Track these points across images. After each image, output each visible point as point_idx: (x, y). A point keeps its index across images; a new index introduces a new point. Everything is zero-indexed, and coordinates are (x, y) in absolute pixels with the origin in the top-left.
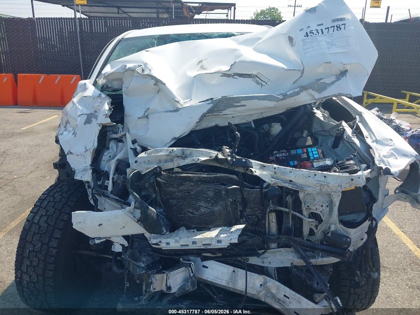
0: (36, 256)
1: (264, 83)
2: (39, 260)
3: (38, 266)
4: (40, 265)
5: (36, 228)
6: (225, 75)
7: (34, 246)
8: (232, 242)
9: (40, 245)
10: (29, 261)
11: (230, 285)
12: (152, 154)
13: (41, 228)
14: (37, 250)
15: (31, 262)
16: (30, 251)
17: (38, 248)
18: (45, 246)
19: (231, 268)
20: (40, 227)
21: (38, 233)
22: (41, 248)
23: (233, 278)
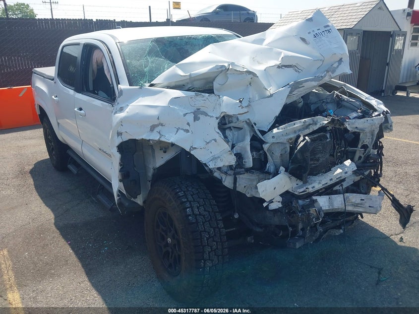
0: (214, 241)
1: (300, 71)
2: (217, 242)
3: (217, 249)
4: (219, 247)
5: (201, 218)
6: (279, 67)
7: (209, 233)
8: (353, 170)
9: (213, 230)
10: (210, 248)
11: (331, 208)
12: (288, 128)
13: (206, 216)
14: (212, 235)
15: (211, 247)
16: (208, 239)
17: (212, 234)
18: (217, 229)
19: (328, 197)
20: (204, 216)
21: (206, 221)
22: (215, 232)
23: (331, 203)
